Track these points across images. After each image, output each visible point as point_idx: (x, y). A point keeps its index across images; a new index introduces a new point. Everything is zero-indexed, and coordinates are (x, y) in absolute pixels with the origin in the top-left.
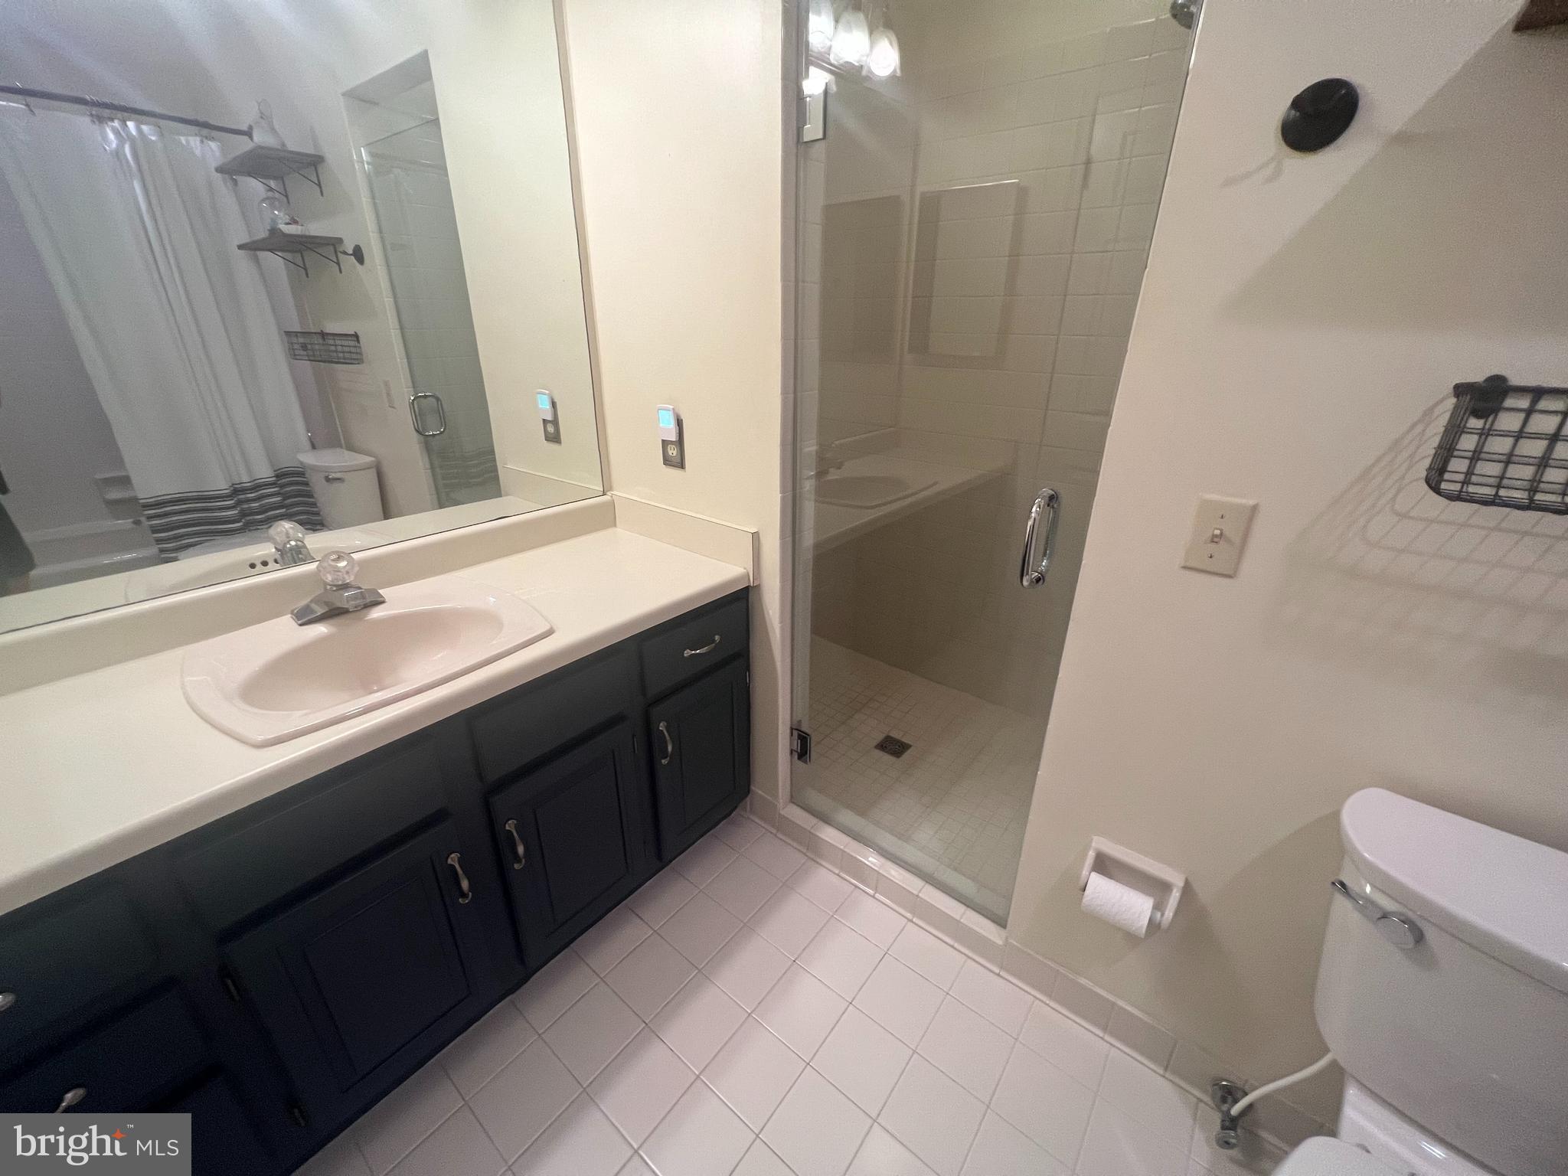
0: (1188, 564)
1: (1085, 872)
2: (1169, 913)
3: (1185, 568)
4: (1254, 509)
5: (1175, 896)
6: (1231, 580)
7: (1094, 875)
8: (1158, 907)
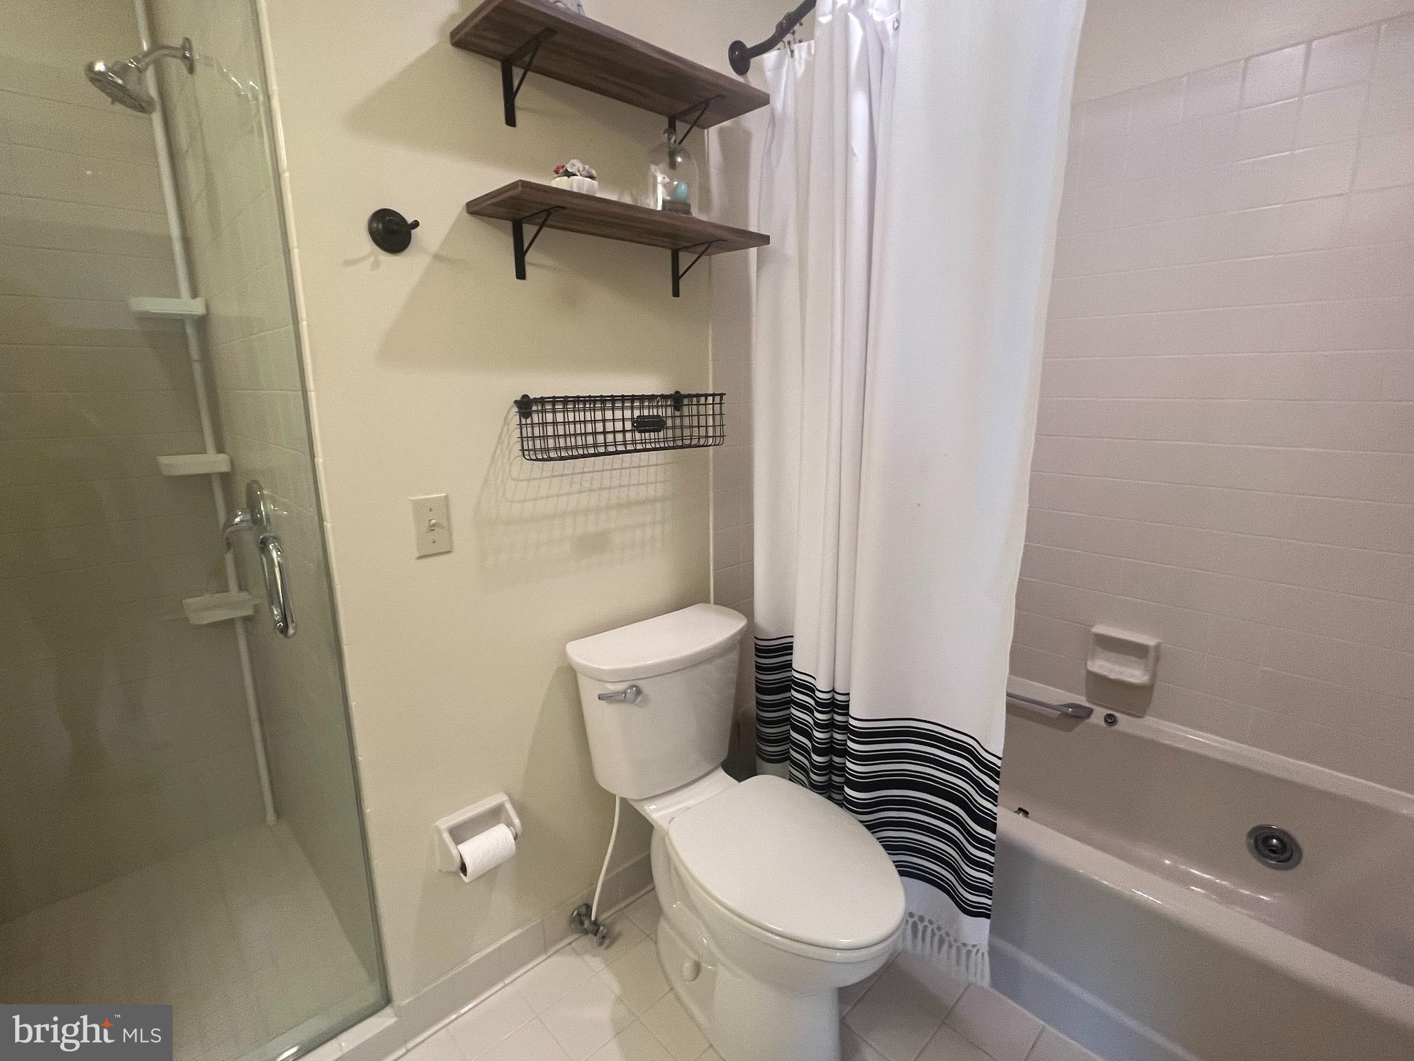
0: (422, 554)
1: (454, 852)
2: (517, 821)
3: (420, 557)
4: (446, 498)
5: (508, 806)
6: (451, 554)
7: (461, 847)
8: (510, 824)
